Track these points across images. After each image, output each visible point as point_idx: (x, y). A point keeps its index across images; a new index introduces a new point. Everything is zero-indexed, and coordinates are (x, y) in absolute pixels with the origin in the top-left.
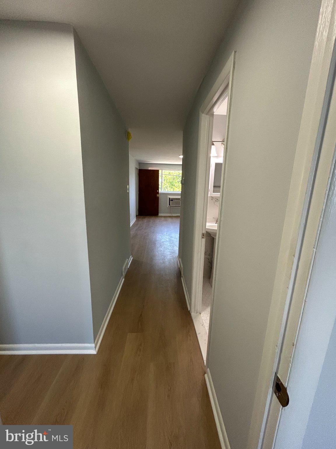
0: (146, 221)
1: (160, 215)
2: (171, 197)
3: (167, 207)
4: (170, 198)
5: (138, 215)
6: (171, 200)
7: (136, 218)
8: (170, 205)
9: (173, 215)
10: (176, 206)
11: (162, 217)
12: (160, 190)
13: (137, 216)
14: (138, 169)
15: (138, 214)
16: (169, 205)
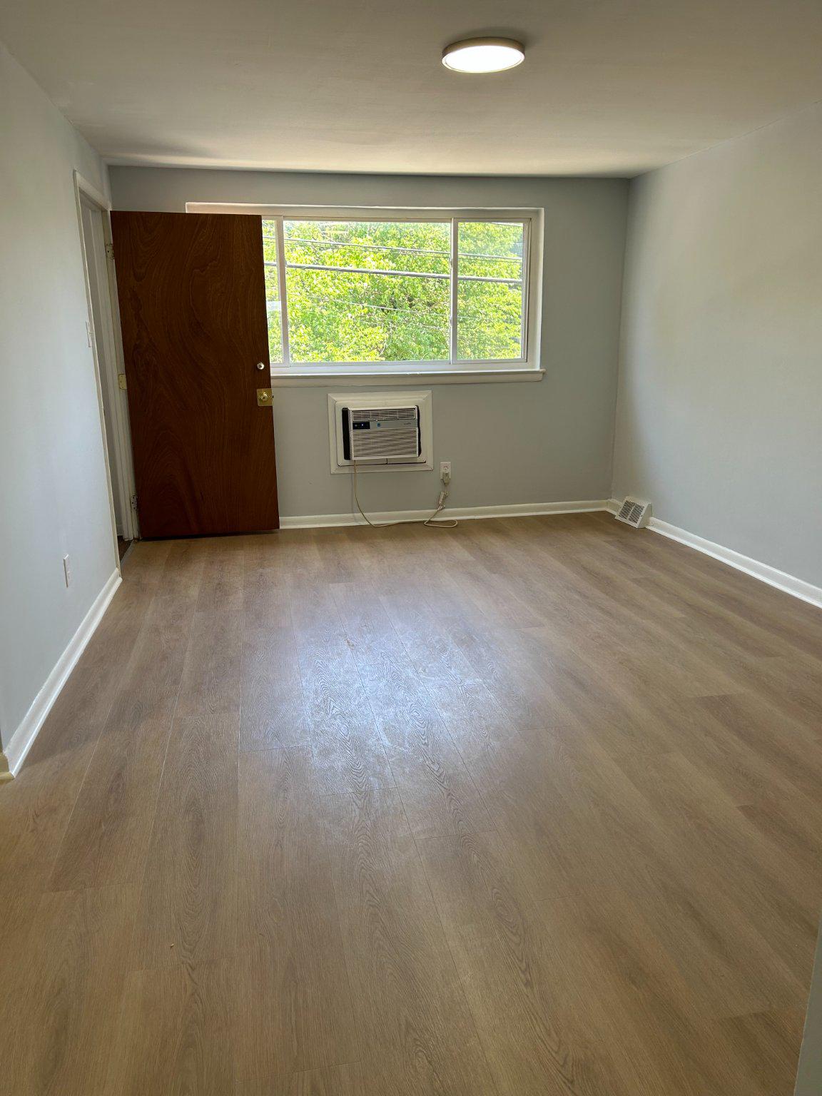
0: (194, 592)
1: (288, 522)
2: (358, 403)
3: (333, 471)
4: (345, 413)
5: (137, 540)
6: (353, 424)
7: (117, 571)
8: (347, 455)
9: (373, 523)
10: (387, 463)
11: (302, 537)
12: (275, 357)
13: (123, 543)
14: (104, 211)
15: (131, 531)
16: (342, 460)
